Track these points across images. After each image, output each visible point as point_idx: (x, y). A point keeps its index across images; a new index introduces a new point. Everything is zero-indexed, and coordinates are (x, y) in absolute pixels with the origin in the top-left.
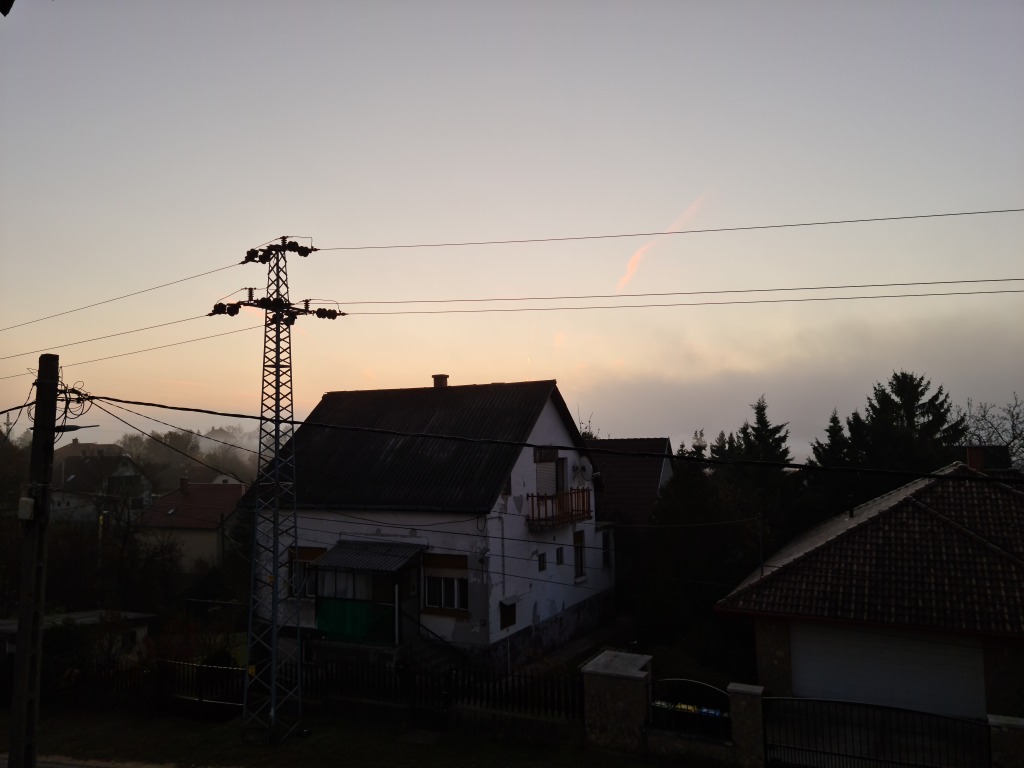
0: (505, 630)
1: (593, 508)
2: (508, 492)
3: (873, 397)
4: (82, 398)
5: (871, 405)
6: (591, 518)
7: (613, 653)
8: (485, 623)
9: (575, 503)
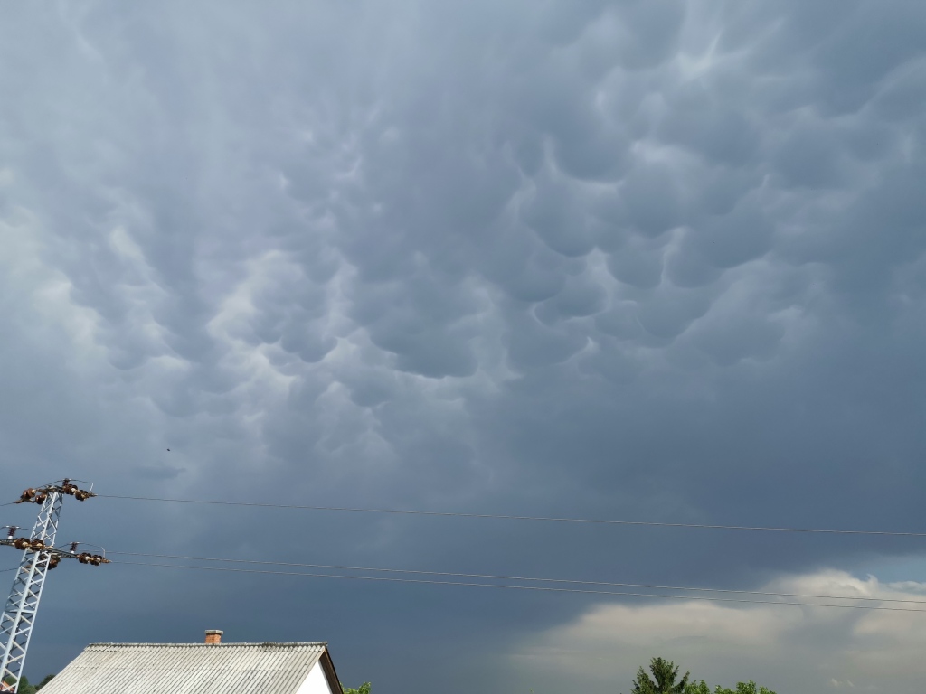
3: (637, 681)
5: (637, 688)
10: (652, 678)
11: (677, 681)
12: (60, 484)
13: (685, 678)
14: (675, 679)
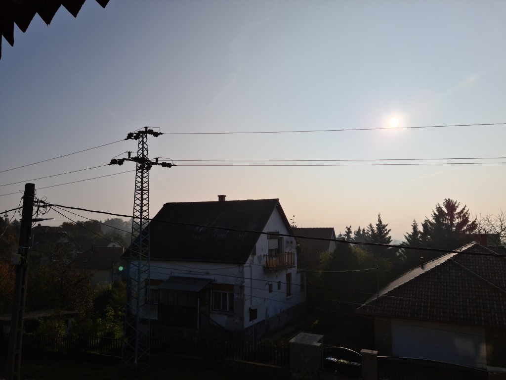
0: (251, 322)
1: (296, 262)
2: (254, 254)
3: (435, 210)
4: (46, 205)
5: (435, 214)
6: (295, 267)
7: (305, 334)
8: (242, 318)
9: (287, 259)
10: (444, 209)
12: (144, 130)
13: (464, 209)
14: (458, 209)
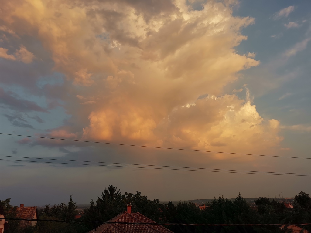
3: (103, 192)
5: (103, 195)
10: (109, 191)
11: (116, 192)
13: (119, 191)
